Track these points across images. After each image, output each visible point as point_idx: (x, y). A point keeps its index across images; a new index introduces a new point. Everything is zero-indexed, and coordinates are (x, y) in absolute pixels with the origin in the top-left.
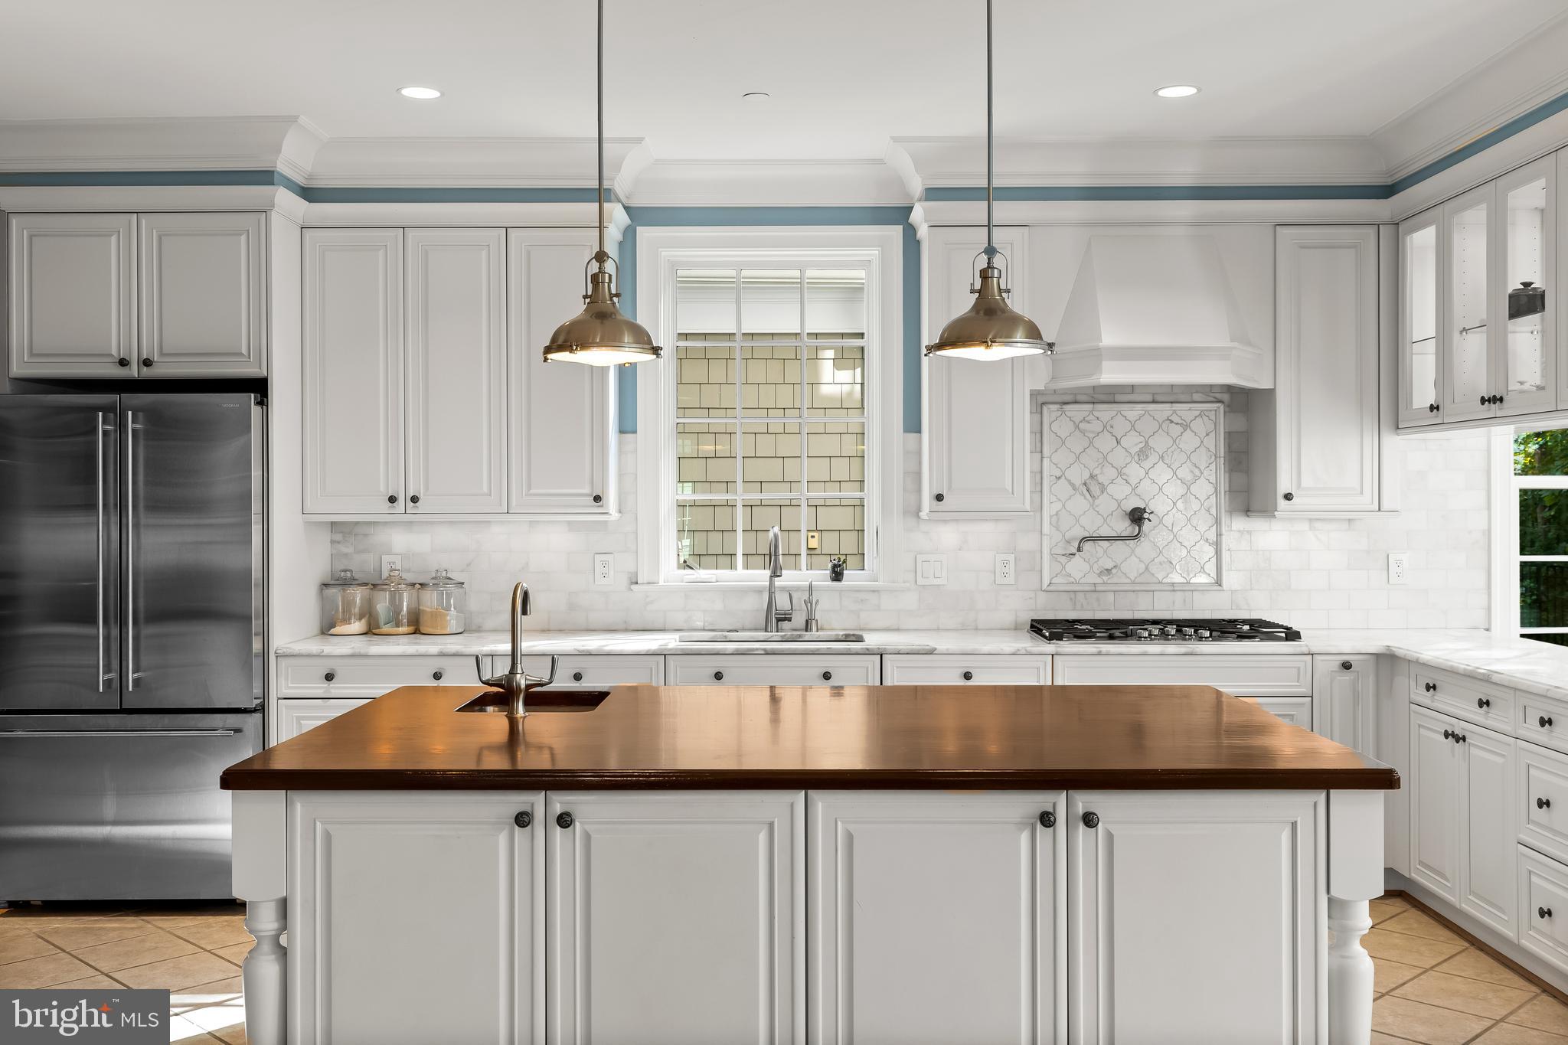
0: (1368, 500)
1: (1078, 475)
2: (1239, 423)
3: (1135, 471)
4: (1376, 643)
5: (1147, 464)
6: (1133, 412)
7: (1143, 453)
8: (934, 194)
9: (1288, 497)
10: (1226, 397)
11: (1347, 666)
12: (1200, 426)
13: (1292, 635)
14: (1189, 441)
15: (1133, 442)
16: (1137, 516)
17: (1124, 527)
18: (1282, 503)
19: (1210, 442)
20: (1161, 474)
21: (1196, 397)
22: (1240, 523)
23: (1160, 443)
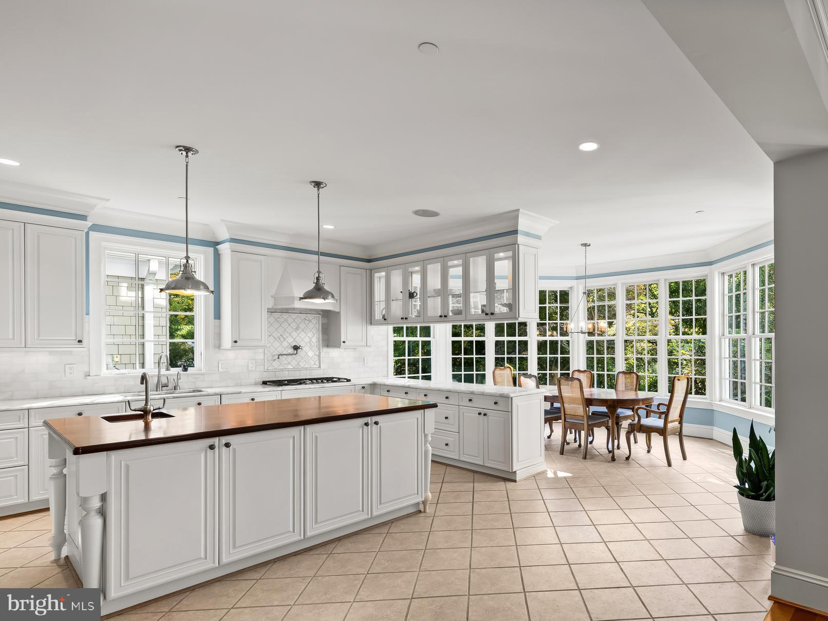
0: (364, 343)
1: (276, 335)
2: (325, 321)
3: (294, 334)
4: (370, 381)
5: (298, 332)
6: (294, 316)
7: (297, 329)
8: (233, 240)
9: (344, 342)
10: (321, 313)
11: (363, 388)
12: (314, 321)
13: (348, 380)
14: (311, 326)
15: (294, 325)
16: (296, 348)
17: (291, 351)
18: (342, 344)
19: (317, 326)
20: (303, 335)
21: (313, 312)
22: (325, 350)
23: (302, 326)
